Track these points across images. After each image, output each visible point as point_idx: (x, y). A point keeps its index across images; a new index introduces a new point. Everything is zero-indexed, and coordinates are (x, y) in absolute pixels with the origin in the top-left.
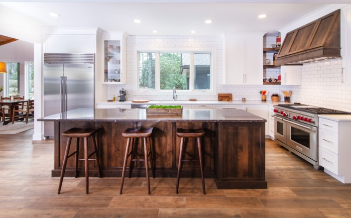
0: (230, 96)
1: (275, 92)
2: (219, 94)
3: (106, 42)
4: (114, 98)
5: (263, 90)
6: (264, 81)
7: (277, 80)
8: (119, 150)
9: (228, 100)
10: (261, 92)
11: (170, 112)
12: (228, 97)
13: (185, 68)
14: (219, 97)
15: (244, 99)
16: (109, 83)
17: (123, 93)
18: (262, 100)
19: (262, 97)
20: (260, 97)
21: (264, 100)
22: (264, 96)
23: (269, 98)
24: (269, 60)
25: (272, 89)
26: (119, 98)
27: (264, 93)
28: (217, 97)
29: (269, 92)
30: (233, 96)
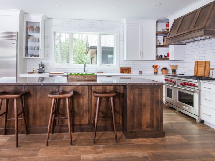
0: (130, 69)
1: (165, 66)
2: (121, 68)
3: (27, 23)
4: (34, 71)
5: (155, 64)
6: (157, 57)
7: (166, 57)
8: (43, 111)
9: (128, 73)
10: (153, 66)
11: (86, 78)
12: (128, 70)
13: (90, 49)
14: (121, 70)
15: (141, 72)
16: (29, 57)
17: (41, 66)
18: (155, 73)
19: (154, 70)
20: (152, 70)
21: (156, 73)
22: (156, 70)
23: (159, 72)
24: (160, 41)
25: (162, 64)
26: (38, 71)
27: (156, 67)
28: (119, 70)
29: (159, 67)
30: (132, 70)
